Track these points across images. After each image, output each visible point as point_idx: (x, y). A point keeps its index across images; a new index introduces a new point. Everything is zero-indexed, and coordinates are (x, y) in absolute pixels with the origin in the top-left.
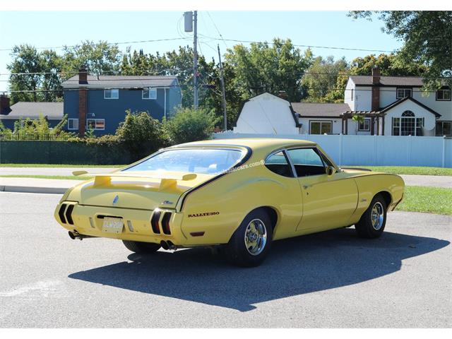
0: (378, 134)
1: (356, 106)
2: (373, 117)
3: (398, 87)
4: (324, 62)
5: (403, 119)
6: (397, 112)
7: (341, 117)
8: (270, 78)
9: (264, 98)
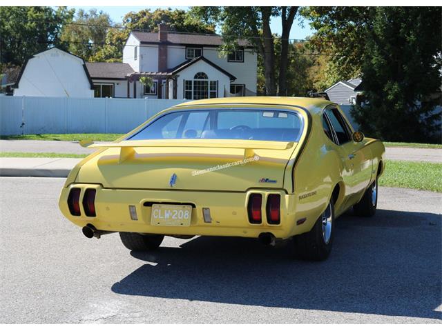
0: (167, 98)
1: (141, 66)
2: (160, 78)
3: (187, 46)
4: (87, 16)
5: (195, 82)
6: (188, 74)
7: (126, 78)
8: (17, 32)
9: (52, 55)
